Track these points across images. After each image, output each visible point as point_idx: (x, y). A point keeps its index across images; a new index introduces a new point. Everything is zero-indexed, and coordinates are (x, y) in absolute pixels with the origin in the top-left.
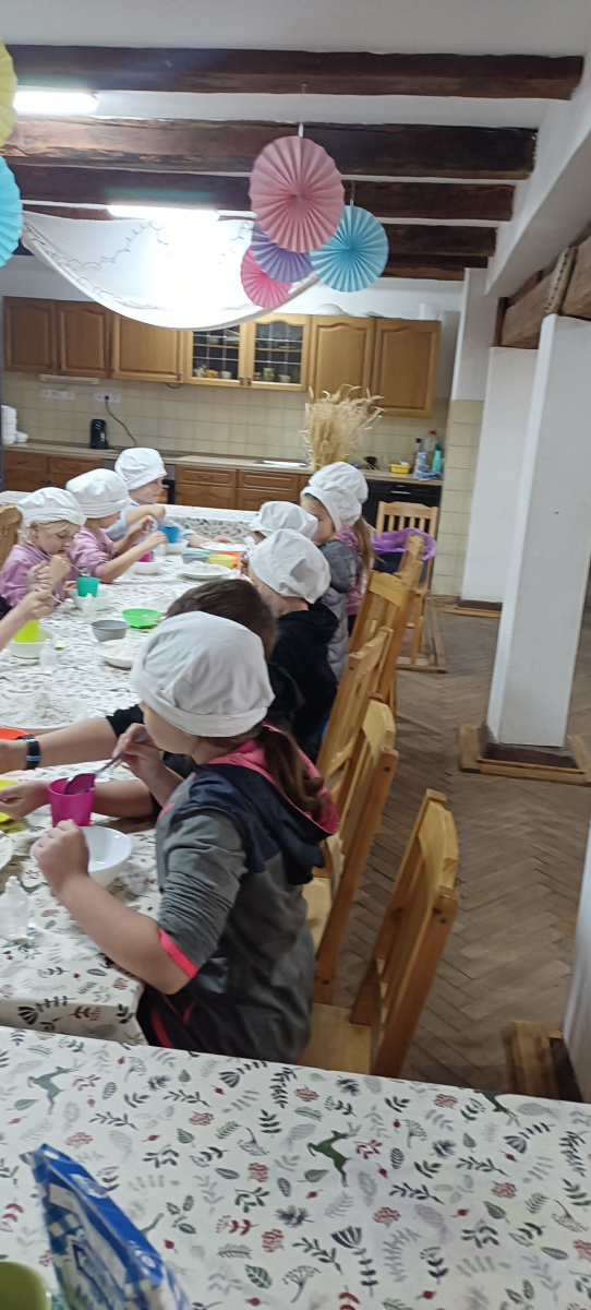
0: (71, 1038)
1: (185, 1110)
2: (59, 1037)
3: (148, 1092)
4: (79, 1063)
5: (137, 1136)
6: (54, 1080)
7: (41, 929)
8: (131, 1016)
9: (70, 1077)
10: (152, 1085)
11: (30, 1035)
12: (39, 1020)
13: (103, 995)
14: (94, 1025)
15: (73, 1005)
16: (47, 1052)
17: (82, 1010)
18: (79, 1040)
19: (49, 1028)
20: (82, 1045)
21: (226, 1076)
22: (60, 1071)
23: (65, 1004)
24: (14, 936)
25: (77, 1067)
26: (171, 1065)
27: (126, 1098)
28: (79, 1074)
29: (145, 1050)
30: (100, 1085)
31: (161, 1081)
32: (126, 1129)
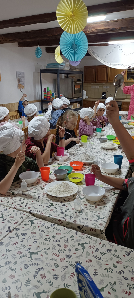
0: (89, 236)
1: (115, 259)
2: (86, 235)
3: (106, 252)
4: (90, 242)
5: (103, 263)
6: (84, 245)
7: (83, 208)
8: (103, 233)
9: (88, 245)
10: (107, 251)
11: (79, 233)
12: (82, 230)
13: (97, 226)
14: (95, 233)
15: (90, 228)
16: (83, 238)
17: (92, 229)
18: (91, 236)
19: (84, 232)
20: (91, 238)
21: (126, 252)
22: (86, 243)
23: (88, 227)
24: (77, 209)
25: (90, 243)
26: (113, 247)
27: (101, 253)
28: (90, 245)
29: (106, 242)
30: (95, 249)
31: (110, 250)
32: (100, 261)
